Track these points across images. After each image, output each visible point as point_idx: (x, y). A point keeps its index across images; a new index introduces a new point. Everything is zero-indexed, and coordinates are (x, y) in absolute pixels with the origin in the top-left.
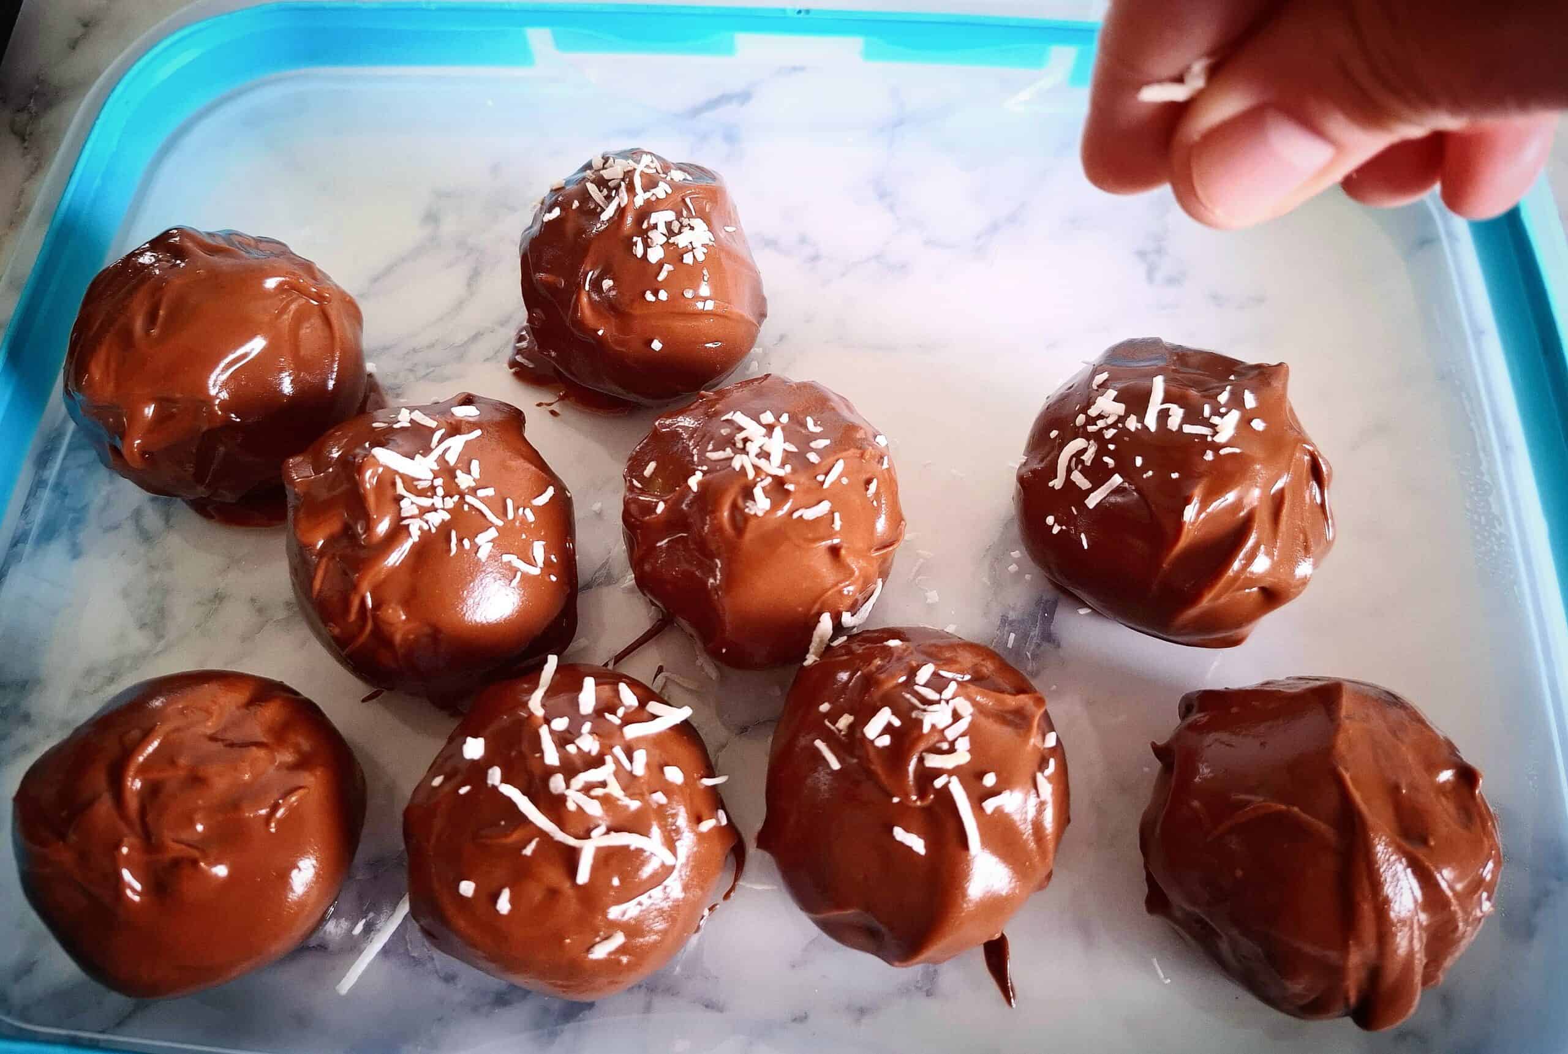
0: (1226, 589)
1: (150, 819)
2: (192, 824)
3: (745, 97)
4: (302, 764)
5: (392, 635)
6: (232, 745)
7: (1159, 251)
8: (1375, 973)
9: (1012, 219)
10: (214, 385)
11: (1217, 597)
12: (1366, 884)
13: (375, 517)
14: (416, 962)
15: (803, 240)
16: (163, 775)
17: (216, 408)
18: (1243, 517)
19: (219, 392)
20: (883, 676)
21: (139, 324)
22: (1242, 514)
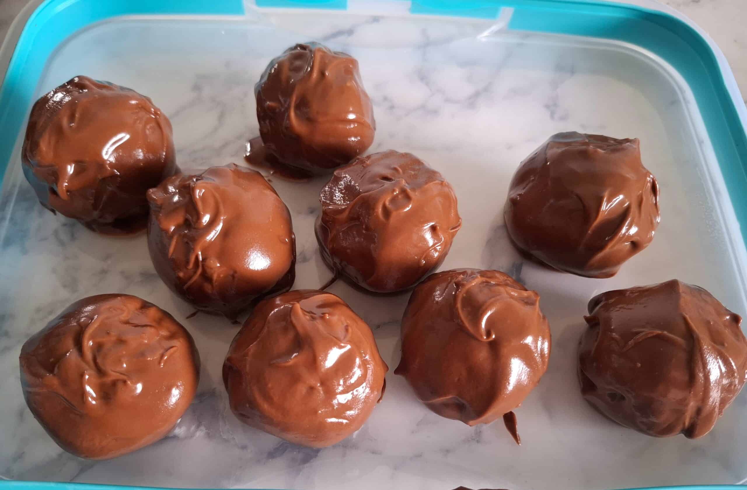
0: (617, 242)
1: (99, 360)
2: (120, 362)
3: (350, 32)
4: (172, 337)
5: (212, 275)
6: (136, 326)
7: (555, 105)
8: (699, 411)
9: (486, 90)
10: (106, 154)
11: (614, 246)
12: (700, 364)
13: (202, 213)
14: (226, 441)
15: (385, 99)
16: (104, 340)
17: (107, 166)
18: (626, 206)
19: (109, 158)
20: (465, 282)
21: (65, 122)
22: (626, 205)
